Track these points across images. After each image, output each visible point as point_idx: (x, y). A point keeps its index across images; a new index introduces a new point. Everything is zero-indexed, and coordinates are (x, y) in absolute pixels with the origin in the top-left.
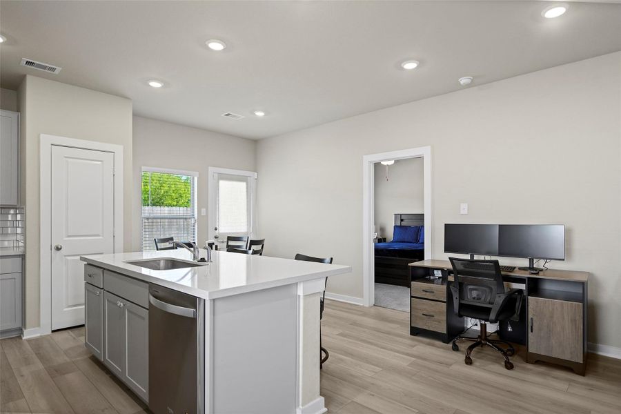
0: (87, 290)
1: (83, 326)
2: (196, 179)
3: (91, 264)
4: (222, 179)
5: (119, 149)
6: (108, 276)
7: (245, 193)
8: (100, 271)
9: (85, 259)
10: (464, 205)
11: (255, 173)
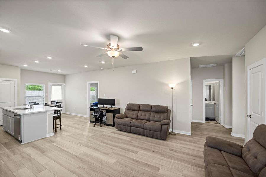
0: (3, 115)
1: (2, 126)
2: (44, 86)
3: (4, 110)
4: (53, 85)
5: (16, 80)
6: (8, 112)
7: (61, 89)
8: (5, 111)
9: (2, 108)
10: (104, 94)
11: (65, 84)
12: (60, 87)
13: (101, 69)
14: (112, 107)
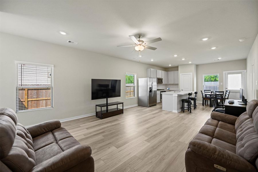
11: (246, 70)
12: (240, 75)
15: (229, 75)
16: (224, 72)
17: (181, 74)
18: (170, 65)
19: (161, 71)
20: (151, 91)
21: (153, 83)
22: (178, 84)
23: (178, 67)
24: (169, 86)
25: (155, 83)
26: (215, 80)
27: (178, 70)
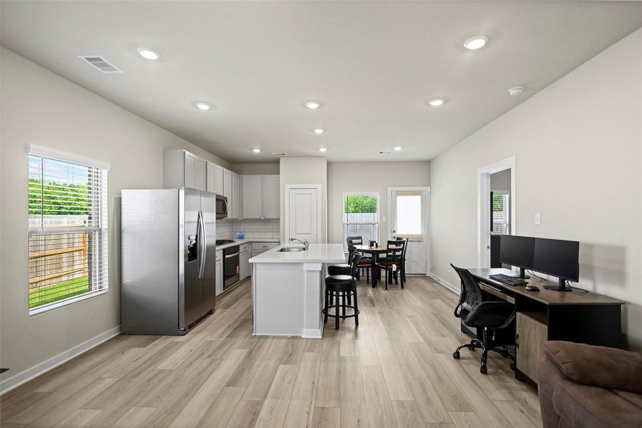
4: (399, 195)
5: (319, 186)
10: (538, 216)
11: (429, 188)
12: (418, 198)
13: (513, 92)
14: (562, 288)
15: (400, 199)
16: (390, 189)
17: (287, 186)
18: (257, 151)
19: (222, 168)
20: (193, 252)
21: (204, 214)
22: (278, 220)
23: (277, 162)
24: (243, 227)
25: (210, 216)
26: (372, 210)
27: (278, 173)
